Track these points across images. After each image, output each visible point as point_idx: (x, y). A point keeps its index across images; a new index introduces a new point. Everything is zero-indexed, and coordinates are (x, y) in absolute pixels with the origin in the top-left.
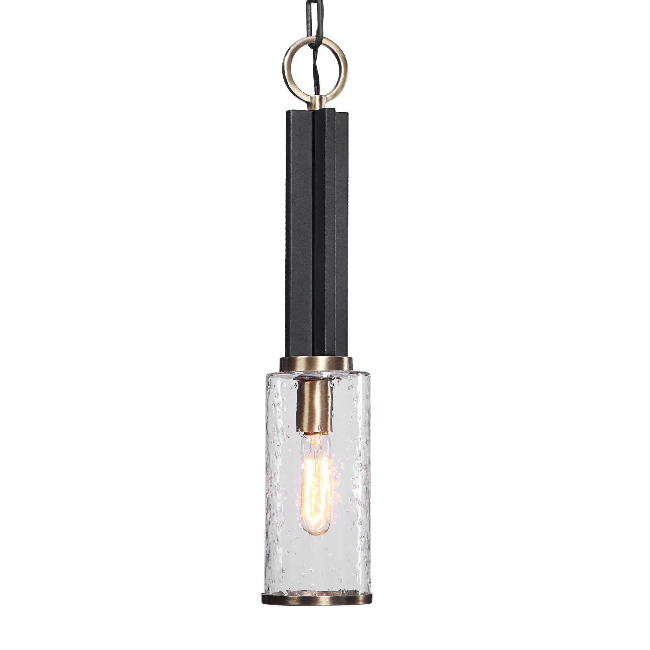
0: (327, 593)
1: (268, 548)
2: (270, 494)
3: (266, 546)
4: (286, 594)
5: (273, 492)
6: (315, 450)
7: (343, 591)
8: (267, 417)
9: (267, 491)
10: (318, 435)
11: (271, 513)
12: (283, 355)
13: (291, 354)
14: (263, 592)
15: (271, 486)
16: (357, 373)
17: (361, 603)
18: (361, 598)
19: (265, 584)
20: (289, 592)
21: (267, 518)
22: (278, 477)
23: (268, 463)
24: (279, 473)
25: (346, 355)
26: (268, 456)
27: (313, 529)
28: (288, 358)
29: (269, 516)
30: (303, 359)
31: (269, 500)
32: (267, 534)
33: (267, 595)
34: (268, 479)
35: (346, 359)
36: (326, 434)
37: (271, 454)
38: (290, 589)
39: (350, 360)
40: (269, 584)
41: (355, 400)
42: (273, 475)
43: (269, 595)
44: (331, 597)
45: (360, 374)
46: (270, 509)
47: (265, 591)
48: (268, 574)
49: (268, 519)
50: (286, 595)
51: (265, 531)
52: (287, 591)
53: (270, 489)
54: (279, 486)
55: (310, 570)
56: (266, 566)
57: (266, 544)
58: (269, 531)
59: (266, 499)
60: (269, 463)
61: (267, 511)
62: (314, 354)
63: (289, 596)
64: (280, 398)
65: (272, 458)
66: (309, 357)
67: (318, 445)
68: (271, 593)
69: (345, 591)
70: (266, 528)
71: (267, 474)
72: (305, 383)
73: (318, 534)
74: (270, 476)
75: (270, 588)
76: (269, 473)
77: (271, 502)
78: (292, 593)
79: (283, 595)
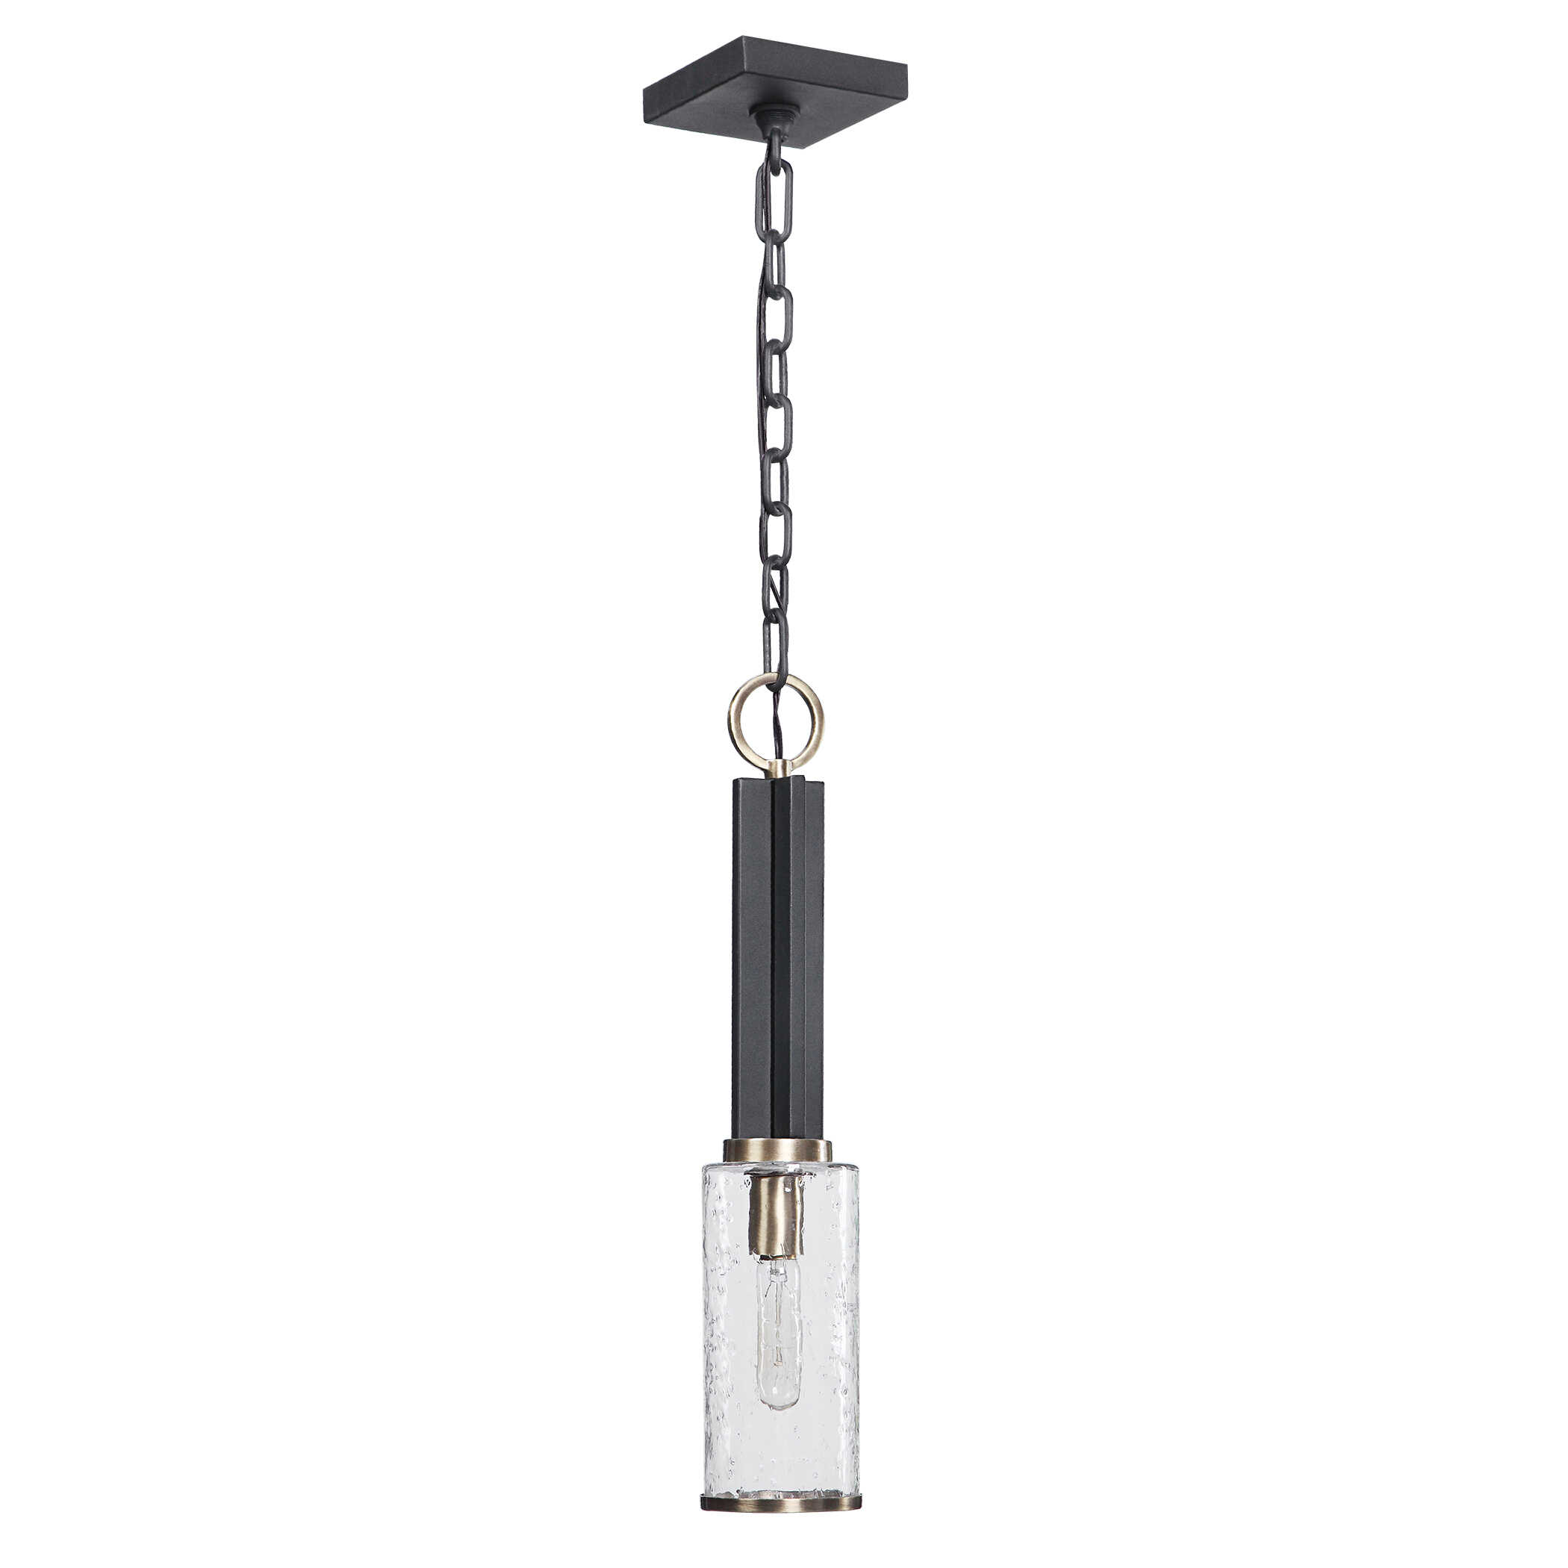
0: (796, 1494)
1: (708, 1429)
2: (711, 1348)
3: (706, 1425)
4: (736, 1496)
5: (716, 1345)
6: (778, 1283)
9: (706, 1344)
10: (782, 1260)
11: (712, 1376)
12: (728, 1137)
13: (739, 1135)
14: (703, 1492)
15: (712, 1335)
16: (839, 1165)
17: (846, 1508)
18: (846, 1501)
19: (706, 1480)
20: (741, 1493)
22: (722, 1322)
23: (707, 1300)
24: (724, 1317)
25: (821, 1137)
26: (707, 1290)
28: (736, 1141)
29: (709, 1380)
30: (758, 1143)
31: (709, 1358)
32: (707, 1407)
33: (708, 1497)
34: (707, 1325)
35: (822, 1144)
36: (793, 1258)
37: (711, 1288)
38: (742, 1488)
39: (829, 1144)
40: (711, 1480)
41: (837, 1206)
42: (714, 1319)
43: (711, 1497)
44: (802, 1500)
46: (711, 1370)
47: (705, 1491)
48: (709, 1466)
49: (708, 1385)
50: (736, 1497)
51: (704, 1403)
52: (738, 1491)
53: (712, 1340)
54: (723, 1336)
55: (771, 1460)
56: (706, 1455)
57: (706, 1422)
58: (710, 1404)
59: (704, 1356)
60: (709, 1300)
61: (707, 1374)
62: (772, 1137)
63: (741, 1498)
64: (724, 1202)
65: (713, 1293)
66: (768, 1140)
67: (782, 1274)
69: (823, 1491)
70: (705, 1399)
71: (706, 1317)
72: (761, 1180)
74: (710, 1320)
75: (713, 1487)
76: (709, 1316)
77: (712, 1361)
78: (746, 1495)
79: (732, 1497)
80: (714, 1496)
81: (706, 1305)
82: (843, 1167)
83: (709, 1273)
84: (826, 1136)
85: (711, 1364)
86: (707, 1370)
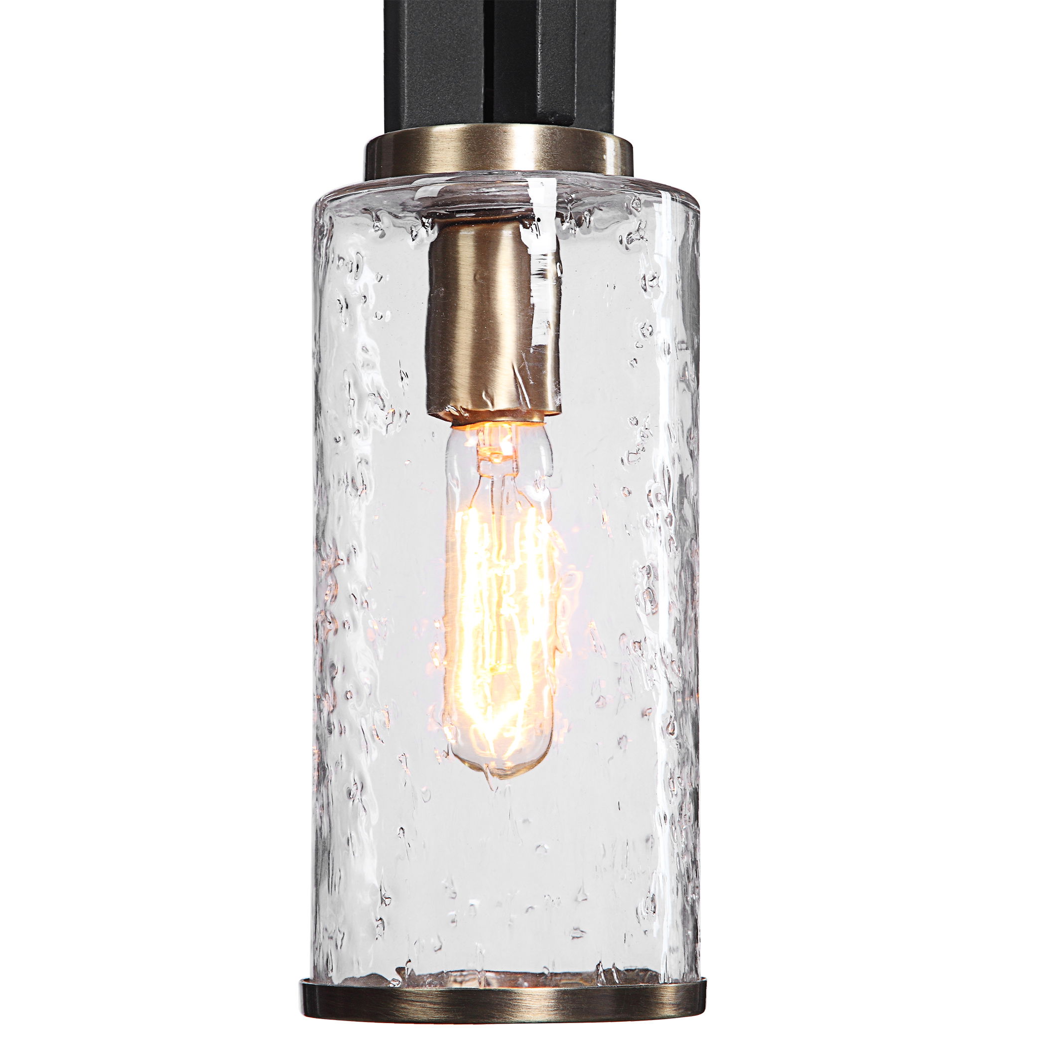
0: (539, 979)
1: (325, 819)
2: (332, 627)
3: (318, 811)
4: (394, 980)
5: (347, 616)
6: (495, 479)
7: (607, 972)
8: (318, 356)
9: (320, 619)
10: (506, 425)
11: (335, 693)
12: (378, 130)
13: (404, 125)
14: (309, 974)
15: (335, 597)
16: (652, 188)
17: (668, 1011)
18: (669, 995)
19: (316, 947)
20: (407, 973)
21: (320, 711)
22: (360, 562)
23: (322, 517)
24: (364, 549)
25: (610, 130)
26: (322, 488)
27: (489, 754)
28: (396, 135)
29: (326, 705)
30: (454, 135)
31: (328, 650)
32: (322, 769)
33: (321, 987)
34: (323, 573)
35: (610, 144)
36: (536, 419)
37: (333, 484)
38: (410, 961)
39: (627, 148)
40: (328, 946)
41: (651, 283)
42: (342, 555)
43: (330, 984)
44: (558, 991)
45: (667, 193)
46: (333, 678)
47: (315, 967)
48: (324, 912)
49: (325, 713)
50: (396, 985)
51: (314, 760)
52: (400, 970)
53: (334, 608)
54: (366, 594)
55: (471, 902)
56: (317, 884)
57: (318, 806)
58: (330, 762)
59: (315, 646)
60: (326, 517)
61: (323, 688)
62: (489, 117)
63: (408, 986)
64: (368, 276)
65: (337, 494)
66: (478, 127)
67: (506, 458)
68: (337, 980)
69: (618, 971)
70: (316, 751)
71: (321, 555)
72: (458, 232)
73: (509, 773)
74: (330, 562)
75: (334, 963)
76: (327, 551)
77: (334, 656)
78: (414, 980)
79: (384, 985)
80: (337, 981)
81: (321, 525)
82: (666, 195)
83: (329, 446)
84: (623, 125)
85: (333, 666)
86: (321, 680)
